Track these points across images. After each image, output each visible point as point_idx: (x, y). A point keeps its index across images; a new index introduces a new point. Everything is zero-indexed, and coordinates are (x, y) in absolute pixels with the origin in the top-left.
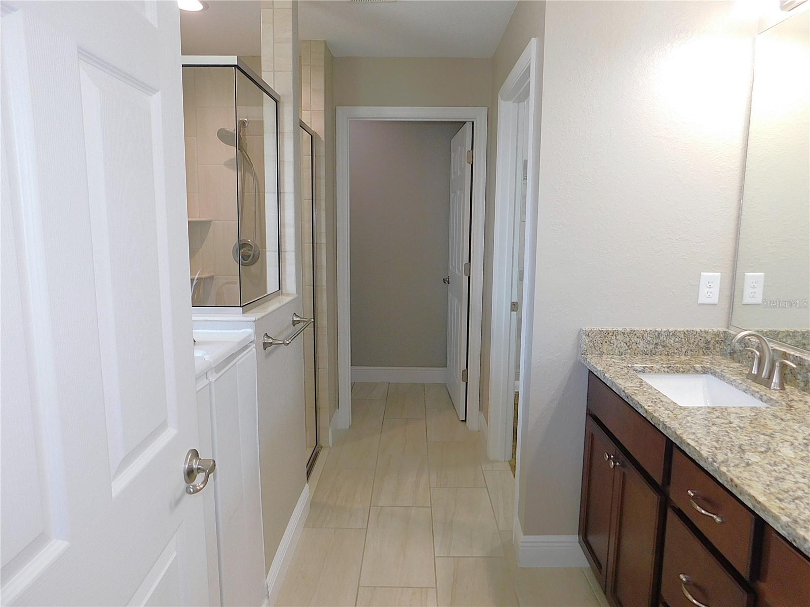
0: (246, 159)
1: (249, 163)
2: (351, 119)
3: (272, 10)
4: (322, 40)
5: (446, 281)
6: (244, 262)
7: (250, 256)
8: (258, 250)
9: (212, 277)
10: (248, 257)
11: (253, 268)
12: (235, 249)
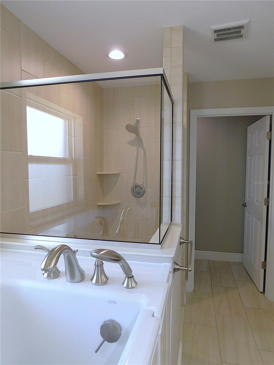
0: (140, 140)
1: (141, 142)
2: (198, 117)
3: (170, 48)
4: (186, 72)
5: (244, 205)
6: (137, 196)
7: (141, 193)
8: (145, 189)
9: (120, 203)
10: (140, 193)
11: (141, 199)
12: (132, 188)
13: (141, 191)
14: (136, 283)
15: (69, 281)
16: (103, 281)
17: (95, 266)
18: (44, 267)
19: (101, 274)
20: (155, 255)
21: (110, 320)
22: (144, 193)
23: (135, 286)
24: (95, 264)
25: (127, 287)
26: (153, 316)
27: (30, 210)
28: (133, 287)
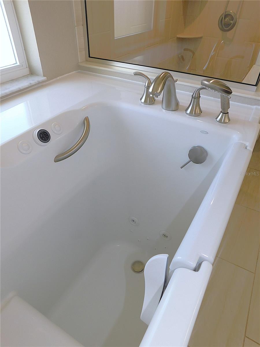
6: (225, 28)
7: (231, 24)
8: (236, 20)
9: (201, 38)
10: (229, 25)
11: (228, 33)
12: (221, 18)
13: (231, 22)
14: (229, 120)
15: (165, 108)
16: (197, 113)
17: (192, 98)
18: (152, 91)
19: (196, 106)
20: (250, 96)
21: (198, 146)
22: (234, 25)
23: (227, 122)
24: (192, 96)
25: (220, 121)
26: (246, 149)
27: (115, 37)
28: (226, 122)
